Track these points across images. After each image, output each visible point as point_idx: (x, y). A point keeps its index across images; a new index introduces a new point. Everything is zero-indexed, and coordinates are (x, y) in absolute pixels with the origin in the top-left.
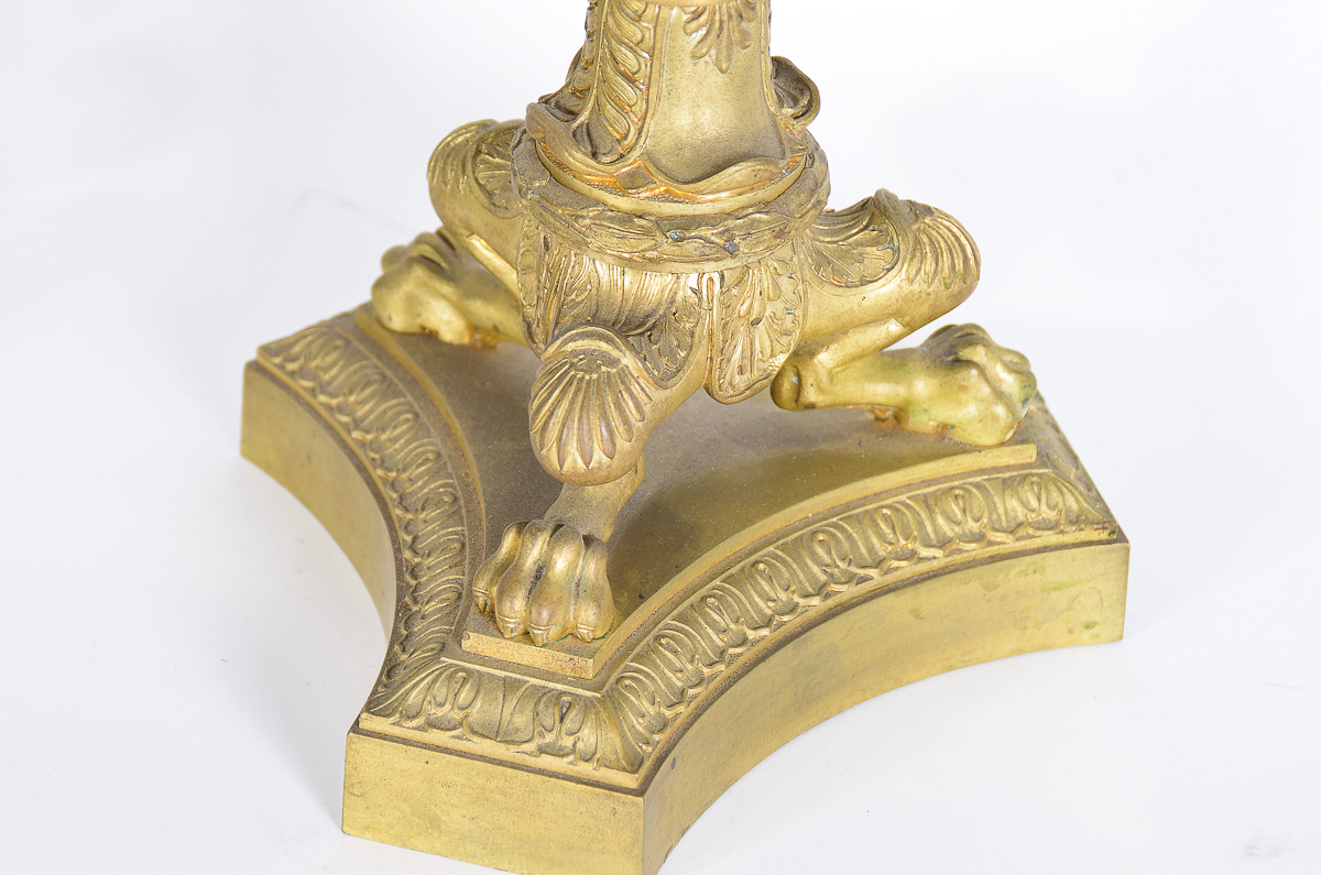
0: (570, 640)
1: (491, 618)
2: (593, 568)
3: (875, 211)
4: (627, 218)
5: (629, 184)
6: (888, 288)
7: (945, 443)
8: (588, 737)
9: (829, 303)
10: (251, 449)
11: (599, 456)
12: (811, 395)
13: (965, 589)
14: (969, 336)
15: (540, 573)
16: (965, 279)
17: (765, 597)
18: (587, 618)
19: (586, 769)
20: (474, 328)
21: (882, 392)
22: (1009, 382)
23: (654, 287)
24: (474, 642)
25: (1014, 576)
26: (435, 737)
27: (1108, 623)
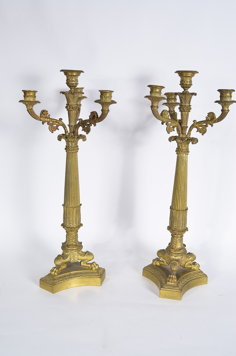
0: (174, 282)
1: (169, 281)
2: (176, 277)
3: (189, 253)
4: (175, 253)
5: (175, 251)
6: (191, 259)
7: (194, 270)
8: (177, 288)
9: (187, 260)
10: (143, 275)
11: (174, 269)
12: (185, 267)
13: (195, 280)
14: (195, 262)
15: (172, 277)
16: (195, 258)
17: (185, 280)
18: (176, 281)
19: (177, 291)
20: (160, 264)
21: (190, 266)
22: (198, 265)
23: (177, 258)
24: (168, 283)
25: (200, 279)
26: (166, 289)
27: (206, 282)
